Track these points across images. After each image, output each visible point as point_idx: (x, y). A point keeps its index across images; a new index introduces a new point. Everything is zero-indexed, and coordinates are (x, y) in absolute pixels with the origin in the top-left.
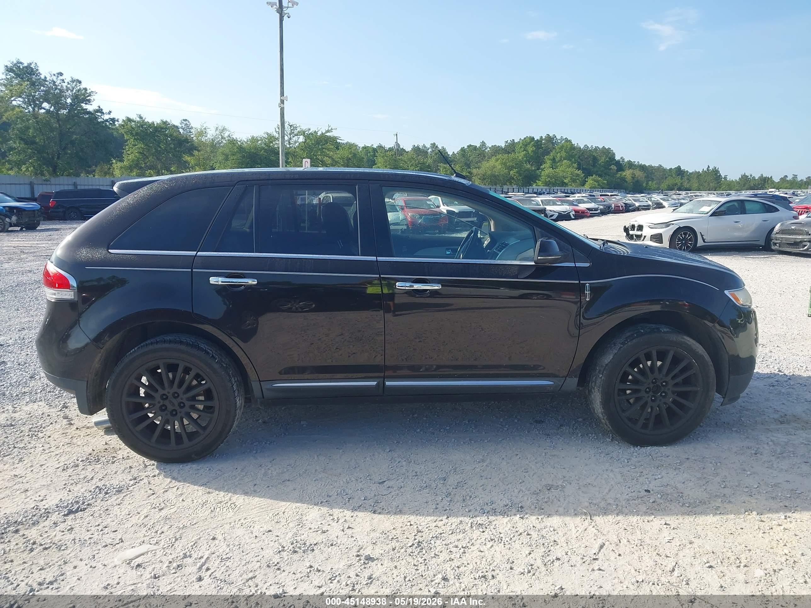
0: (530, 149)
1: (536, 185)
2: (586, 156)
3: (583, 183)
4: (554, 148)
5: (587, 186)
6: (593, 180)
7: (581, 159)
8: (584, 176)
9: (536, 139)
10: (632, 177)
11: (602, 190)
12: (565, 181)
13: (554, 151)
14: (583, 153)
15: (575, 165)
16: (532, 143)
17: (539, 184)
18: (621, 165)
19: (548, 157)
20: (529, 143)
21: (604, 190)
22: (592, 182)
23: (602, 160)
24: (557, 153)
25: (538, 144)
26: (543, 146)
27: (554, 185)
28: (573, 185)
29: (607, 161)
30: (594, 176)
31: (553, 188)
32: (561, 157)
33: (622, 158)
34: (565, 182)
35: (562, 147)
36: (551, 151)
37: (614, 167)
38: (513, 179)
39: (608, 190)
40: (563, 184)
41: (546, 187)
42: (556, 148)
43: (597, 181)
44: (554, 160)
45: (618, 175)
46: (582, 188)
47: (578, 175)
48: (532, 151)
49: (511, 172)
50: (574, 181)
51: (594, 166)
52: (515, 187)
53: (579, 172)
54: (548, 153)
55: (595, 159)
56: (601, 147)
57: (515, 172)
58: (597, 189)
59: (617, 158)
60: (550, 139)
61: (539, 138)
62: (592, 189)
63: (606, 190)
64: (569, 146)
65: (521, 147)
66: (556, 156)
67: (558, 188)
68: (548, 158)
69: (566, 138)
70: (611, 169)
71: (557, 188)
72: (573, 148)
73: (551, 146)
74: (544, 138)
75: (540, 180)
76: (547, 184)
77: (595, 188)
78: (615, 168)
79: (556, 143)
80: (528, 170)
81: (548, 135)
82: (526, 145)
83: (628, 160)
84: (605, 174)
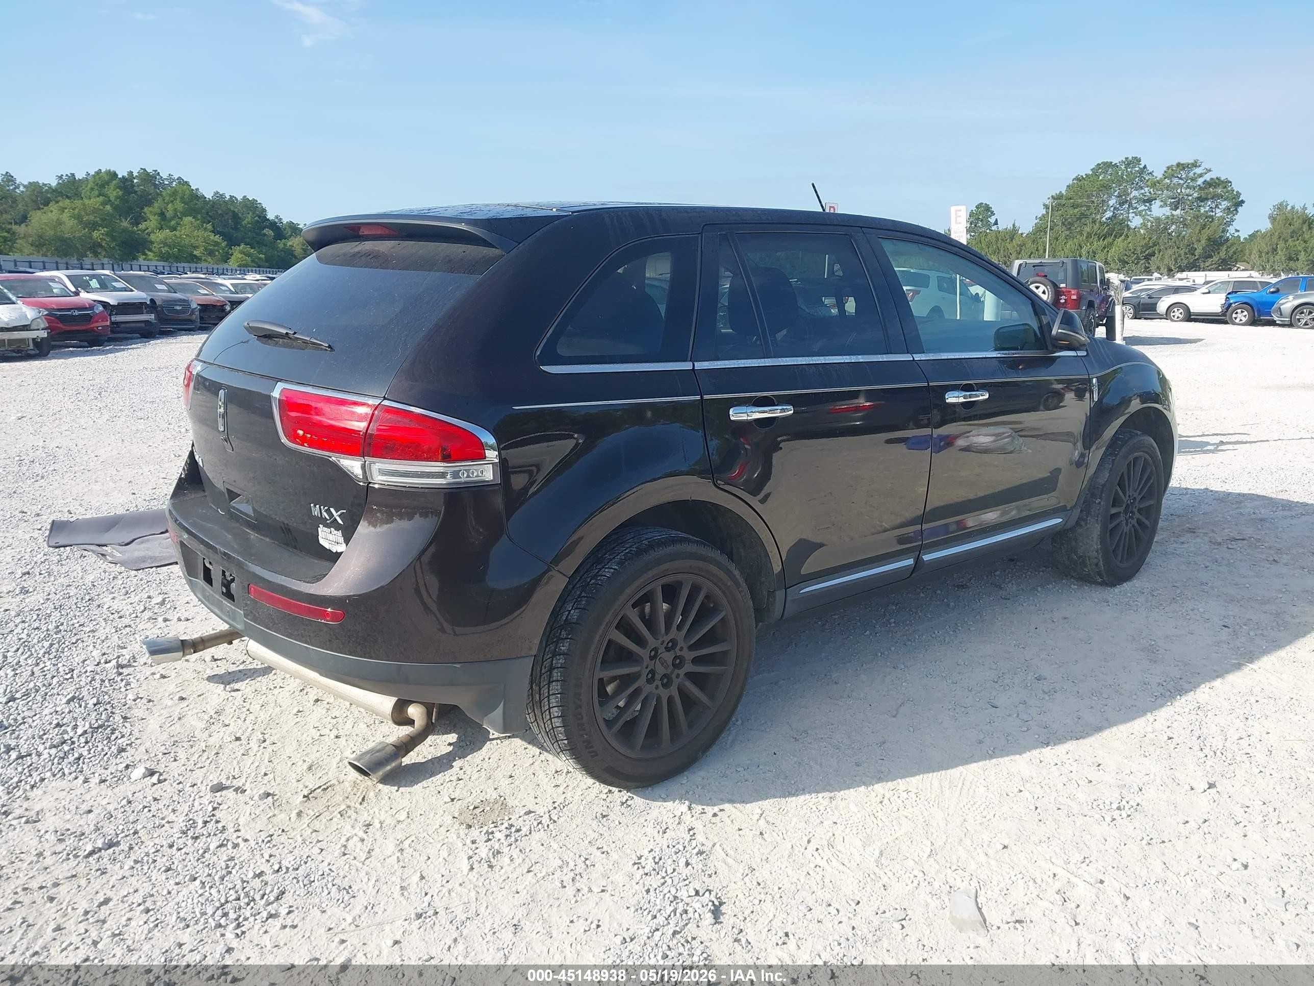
0: (113, 193)
1: (144, 259)
2: (220, 212)
3: (226, 258)
4: (158, 194)
5: (233, 263)
6: (241, 252)
7: (210, 216)
8: (227, 245)
9: (120, 176)
10: (303, 249)
11: (258, 269)
12: (195, 253)
13: (160, 199)
14: (213, 207)
15: (209, 226)
16: (114, 182)
17: (150, 257)
18: (278, 228)
19: (150, 209)
20: (108, 183)
21: (262, 269)
22: (240, 256)
23: (248, 219)
24: (167, 204)
25: (126, 184)
26: (136, 189)
27: (178, 259)
28: (210, 260)
29: (257, 221)
30: (242, 246)
31: (175, 264)
32: (175, 210)
33: (277, 217)
34: (195, 256)
35: (173, 193)
36: (153, 198)
37: (269, 232)
38: (101, 246)
39: (268, 270)
40: (193, 259)
41: (162, 263)
42: (164, 194)
43: (248, 255)
44: (162, 214)
45: (281, 246)
46: (226, 266)
47: (217, 244)
48: (117, 197)
49: (95, 234)
50: (211, 253)
51: (236, 229)
52: (105, 261)
53: (218, 238)
54: (149, 203)
55: (235, 216)
56: (239, 198)
57: (103, 234)
58: (250, 269)
59: (271, 216)
60: (149, 178)
61: (126, 174)
62: (242, 269)
63: (265, 269)
64: (187, 192)
65: (92, 189)
66: (166, 209)
67: (186, 265)
68: (151, 212)
69: (179, 178)
70: (265, 235)
71: (183, 264)
72: (195, 196)
73: (152, 190)
74: (135, 174)
75: (150, 250)
76: (163, 257)
77: (246, 266)
78: (271, 233)
79: (162, 185)
80: (125, 230)
81: (145, 170)
82: (102, 186)
83: (288, 220)
84: (258, 243)
